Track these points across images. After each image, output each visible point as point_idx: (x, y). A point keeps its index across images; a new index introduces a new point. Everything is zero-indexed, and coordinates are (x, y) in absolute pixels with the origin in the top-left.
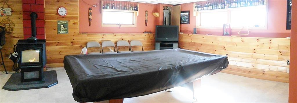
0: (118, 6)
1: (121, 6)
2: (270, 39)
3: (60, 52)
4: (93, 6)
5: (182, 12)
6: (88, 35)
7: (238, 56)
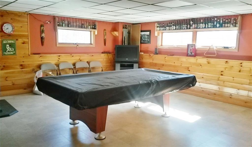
0: (75, 24)
1: (78, 24)
2: (241, 62)
3: (7, 78)
4: (46, 23)
5: (141, 32)
6: (41, 56)
7: (203, 78)
